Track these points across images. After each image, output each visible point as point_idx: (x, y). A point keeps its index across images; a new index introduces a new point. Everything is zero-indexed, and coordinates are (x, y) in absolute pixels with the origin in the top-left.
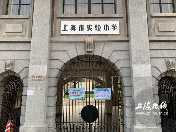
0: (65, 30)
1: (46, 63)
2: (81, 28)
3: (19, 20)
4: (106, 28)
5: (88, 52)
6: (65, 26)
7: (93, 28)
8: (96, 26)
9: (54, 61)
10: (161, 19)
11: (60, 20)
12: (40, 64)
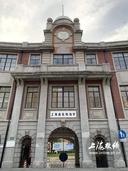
0: (52, 116)
1: (44, 132)
2: (60, 114)
3: (32, 111)
4: (71, 115)
5: (62, 126)
6: (52, 113)
7: (65, 114)
8: (66, 114)
9: (47, 130)
10: (94, 110)
11: (50, 111)
12: (42, 132)
